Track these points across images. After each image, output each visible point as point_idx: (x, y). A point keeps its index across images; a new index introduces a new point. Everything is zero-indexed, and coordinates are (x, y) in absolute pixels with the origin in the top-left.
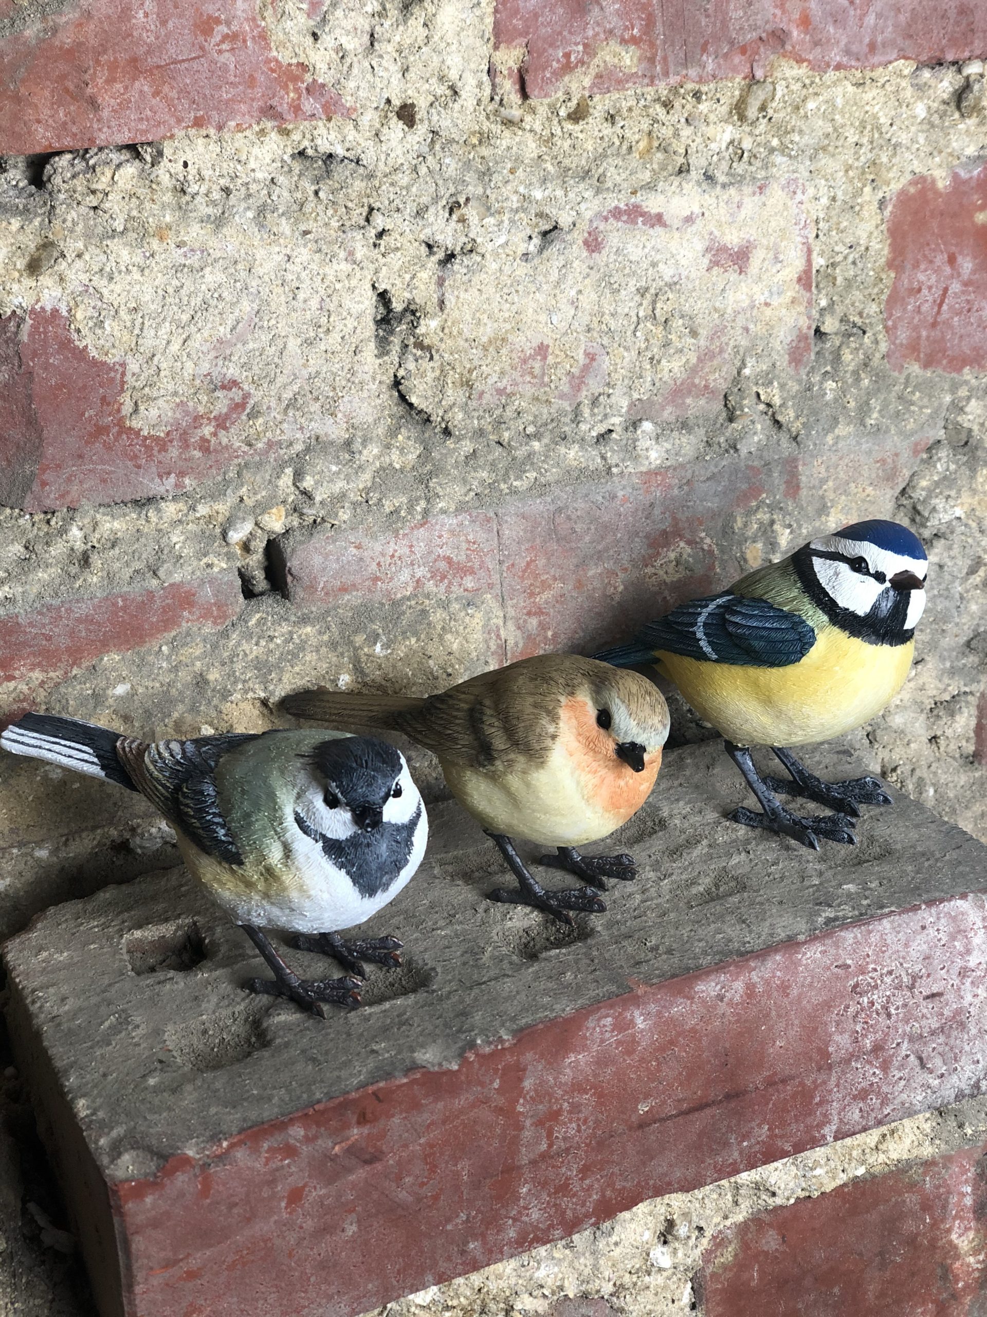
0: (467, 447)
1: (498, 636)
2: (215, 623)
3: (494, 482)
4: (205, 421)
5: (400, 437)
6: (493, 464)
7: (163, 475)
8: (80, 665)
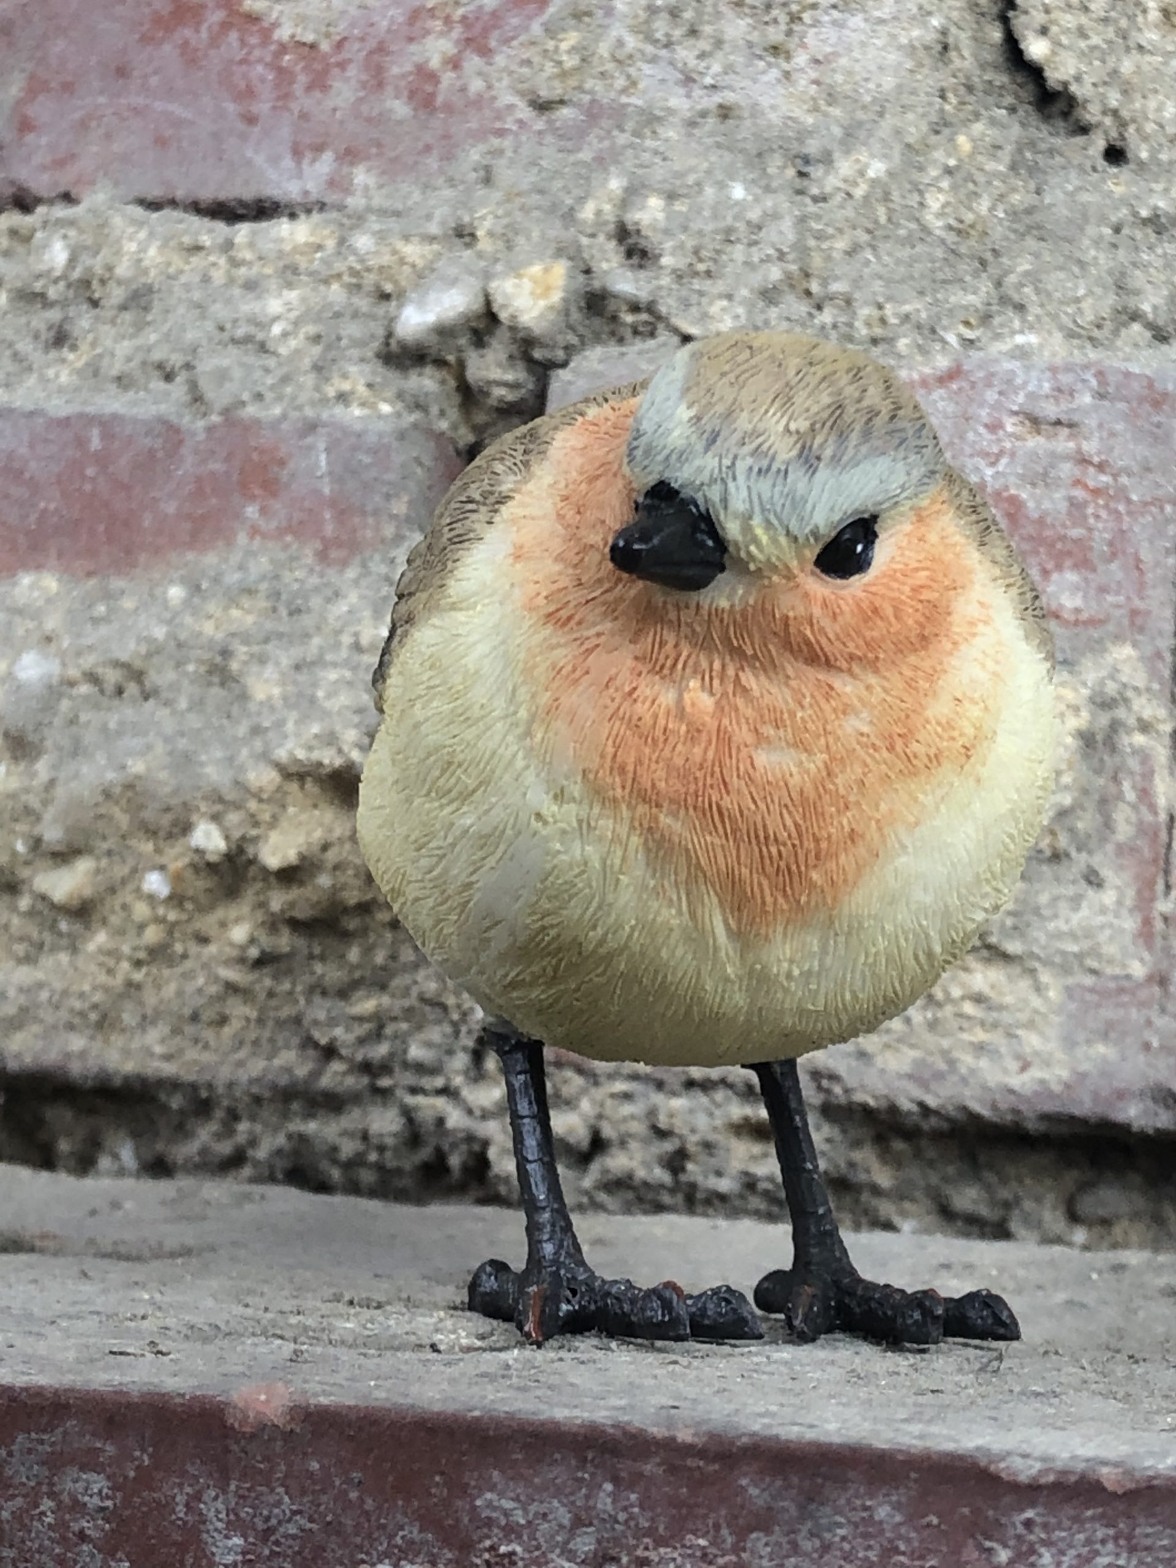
7: (306, 150)
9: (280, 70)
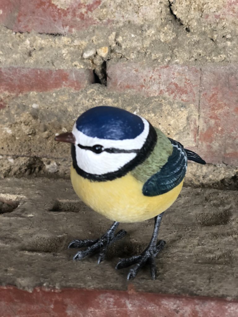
0: (196, 38)
1: (195, 123)
2: (75, 89)
3: (205, 56)
4: (83, 6)
5: (166, 28)
6: (206, 48)
7: (64, 25)
8: (22, 93)
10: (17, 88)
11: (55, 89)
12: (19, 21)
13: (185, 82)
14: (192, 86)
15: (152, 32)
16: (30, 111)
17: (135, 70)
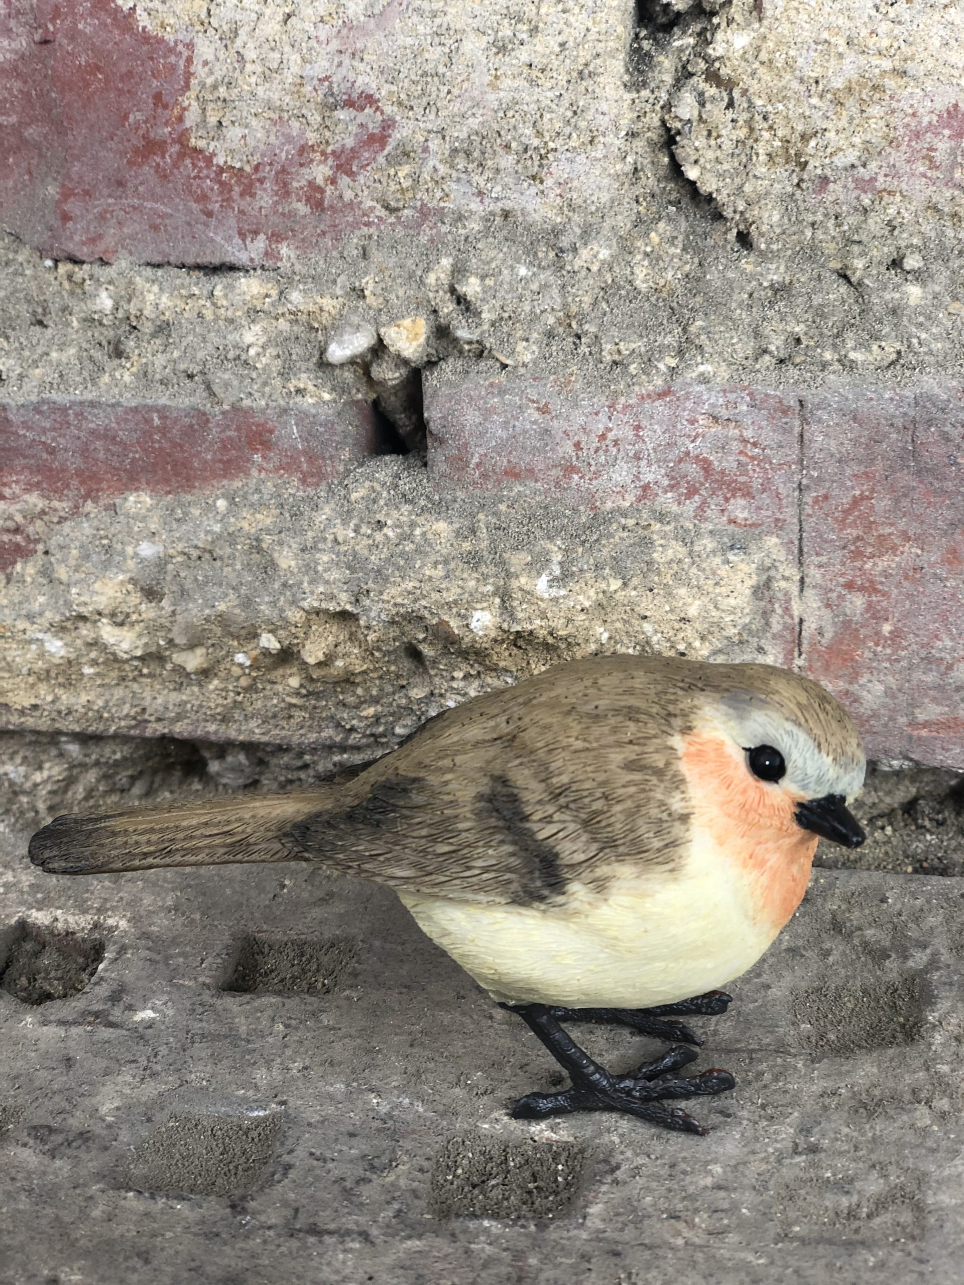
0: (776, 273)
1: (787, 610)
2: (303, 481)
3: (817, 345)
4: (317, 156)
5: (654, 237)
6: (820, 313)
7: (247, 233)
8: (95, 500)
9: (222, 184)
10: (74, 483)
11: (225, 482)
12: (66, 217)
13: (741, 452)
14: (767, 466)
15: (601, 257)
16: (129, 571)
17: (538, 409)
